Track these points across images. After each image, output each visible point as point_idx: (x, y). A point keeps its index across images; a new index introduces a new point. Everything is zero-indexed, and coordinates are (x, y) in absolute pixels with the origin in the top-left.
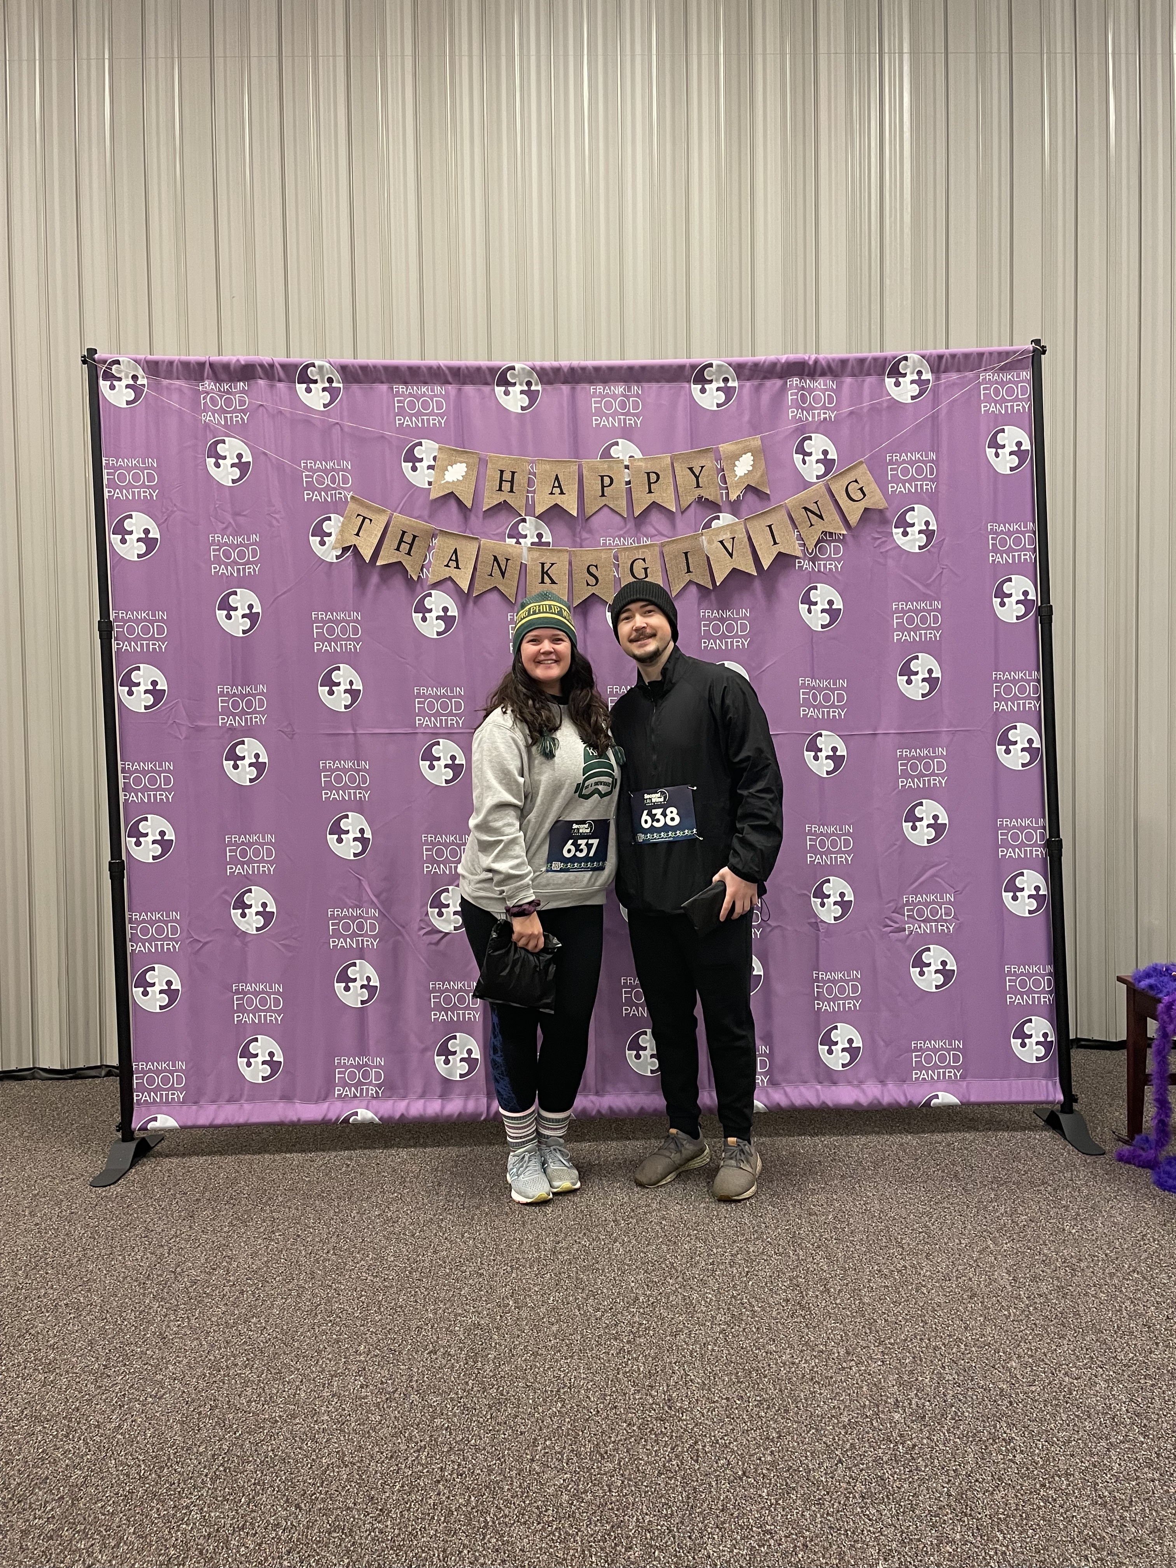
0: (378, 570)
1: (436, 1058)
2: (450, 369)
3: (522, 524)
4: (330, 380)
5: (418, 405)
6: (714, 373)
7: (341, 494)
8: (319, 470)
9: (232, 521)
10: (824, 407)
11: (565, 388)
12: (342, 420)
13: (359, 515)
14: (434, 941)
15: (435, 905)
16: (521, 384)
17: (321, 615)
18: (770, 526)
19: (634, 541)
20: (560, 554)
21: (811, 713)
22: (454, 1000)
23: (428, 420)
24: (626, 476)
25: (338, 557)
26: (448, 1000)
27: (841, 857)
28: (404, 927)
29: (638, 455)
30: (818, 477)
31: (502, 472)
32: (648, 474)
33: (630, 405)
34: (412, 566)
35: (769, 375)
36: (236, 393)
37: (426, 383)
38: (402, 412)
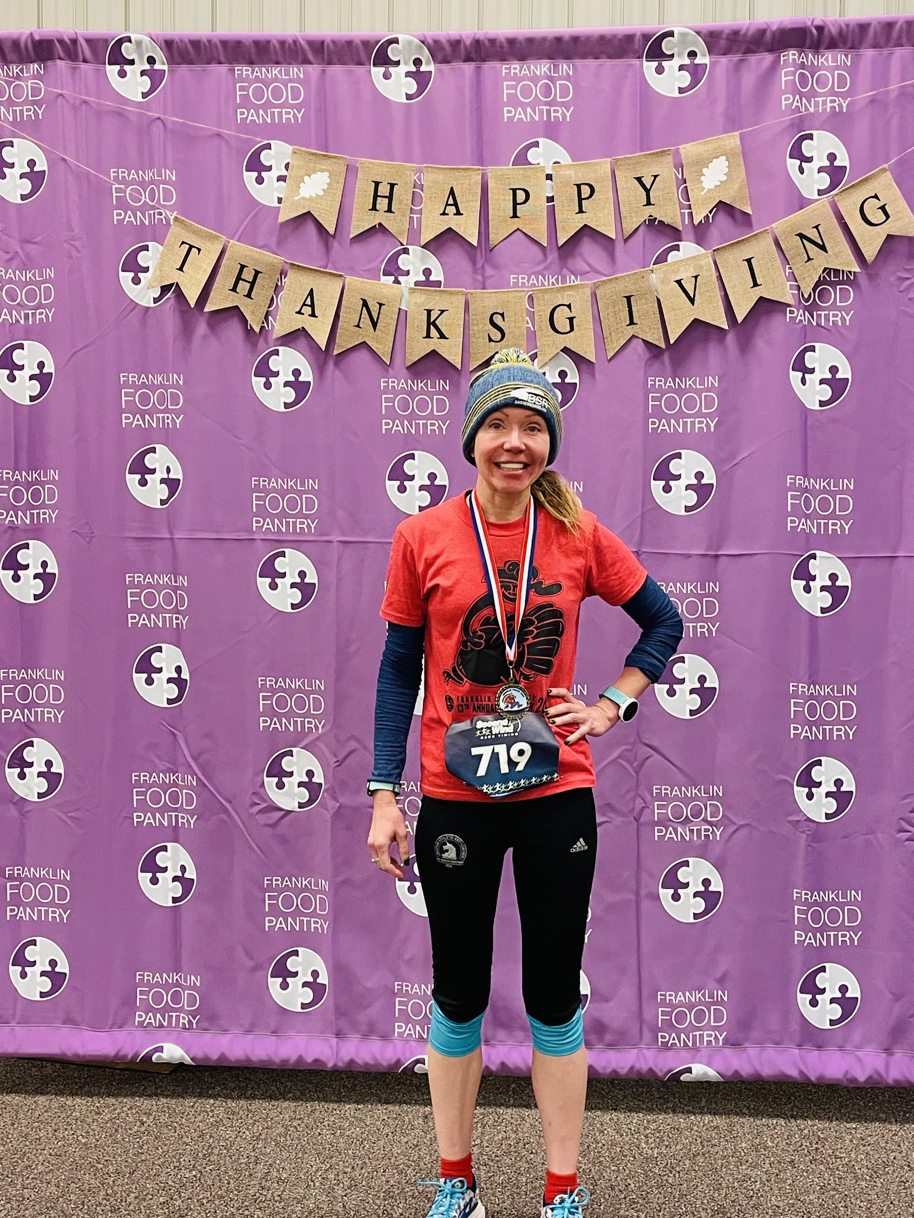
0: (207, 316)
1: (270, 980)
2: (311, 43)
3: (403, 256)
4: (151, 60)
5: (268, 94)
6: (675, 45)
7: (160, 214)
8: (133, 182)
9: (19, 251)
10: (832, 92)
11: (469, 68)
12: (165, 114)
13: (183, 243)
14: (270, 822)
15: (274, 772)
16: (406, 64)
17: (132, 378)
18: (749, 261)
19: (557, 280)
20: (454, 298)
21: (802, 525)
22: (297, 901)
23: (280, 114)
24: (548, 189)
25: (156, 300)
26: (288, 902)
27: (839, 730)
28: (230, 802)
29: (565, 158)
30: (820, 192)
31: (377, 184)
32: (579, 186)
33: (556, 91)
34: (253, 313)
35: (753, 47)
36: (28, 78)
37: (277, 63)
38: (246, 103)
